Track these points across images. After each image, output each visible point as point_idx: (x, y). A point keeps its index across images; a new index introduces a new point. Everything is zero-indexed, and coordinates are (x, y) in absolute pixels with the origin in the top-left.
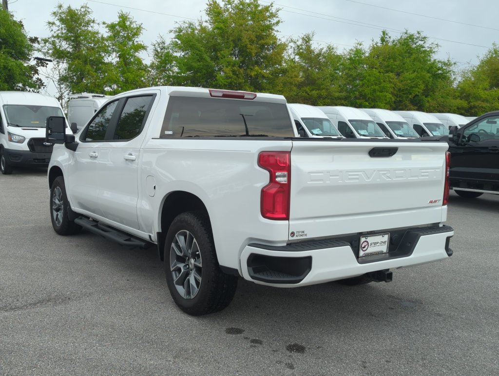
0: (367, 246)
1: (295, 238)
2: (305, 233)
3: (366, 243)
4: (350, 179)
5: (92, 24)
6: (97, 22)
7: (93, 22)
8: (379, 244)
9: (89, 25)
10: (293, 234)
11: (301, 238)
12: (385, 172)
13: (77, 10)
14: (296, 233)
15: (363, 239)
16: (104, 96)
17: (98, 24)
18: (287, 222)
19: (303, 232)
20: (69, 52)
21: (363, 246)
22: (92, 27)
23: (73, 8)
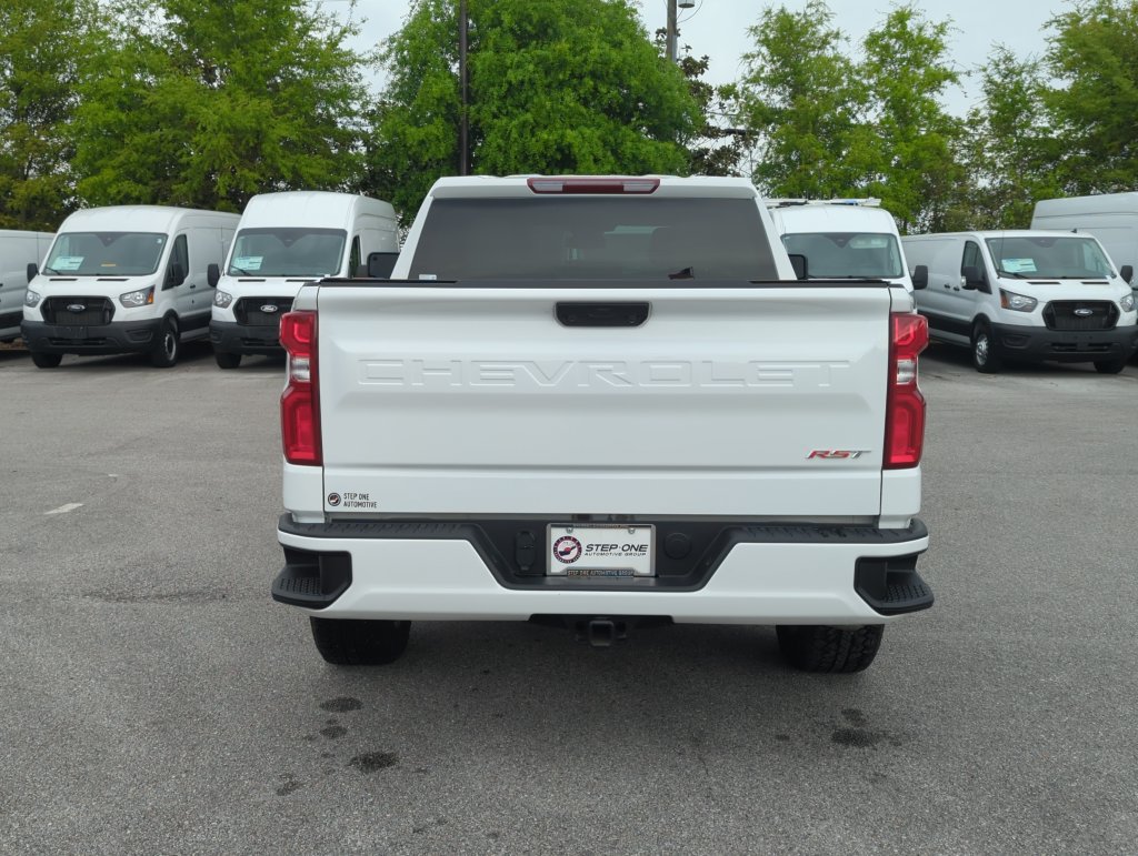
0: (576, 550)
1: (340, 508)
2: (371, 500)
3: (569, 544)
4: (484, 379)
5: (834, 42)
6: (844, 35)
7: (837, 36)
8: (619, 550)
9: (829, 43)
10: (335, 498)
11: (360, 509)
12: (610, 366)
13: (799, 14)
14: (342, 496)
15: (556, 534)
16: (806, 203)
17: (847, 39)
18: (316, 470)
19: (365, 497)
20: (779, 112)
21: (561, 548)
22: (833, 48)
23: (790, 11)
